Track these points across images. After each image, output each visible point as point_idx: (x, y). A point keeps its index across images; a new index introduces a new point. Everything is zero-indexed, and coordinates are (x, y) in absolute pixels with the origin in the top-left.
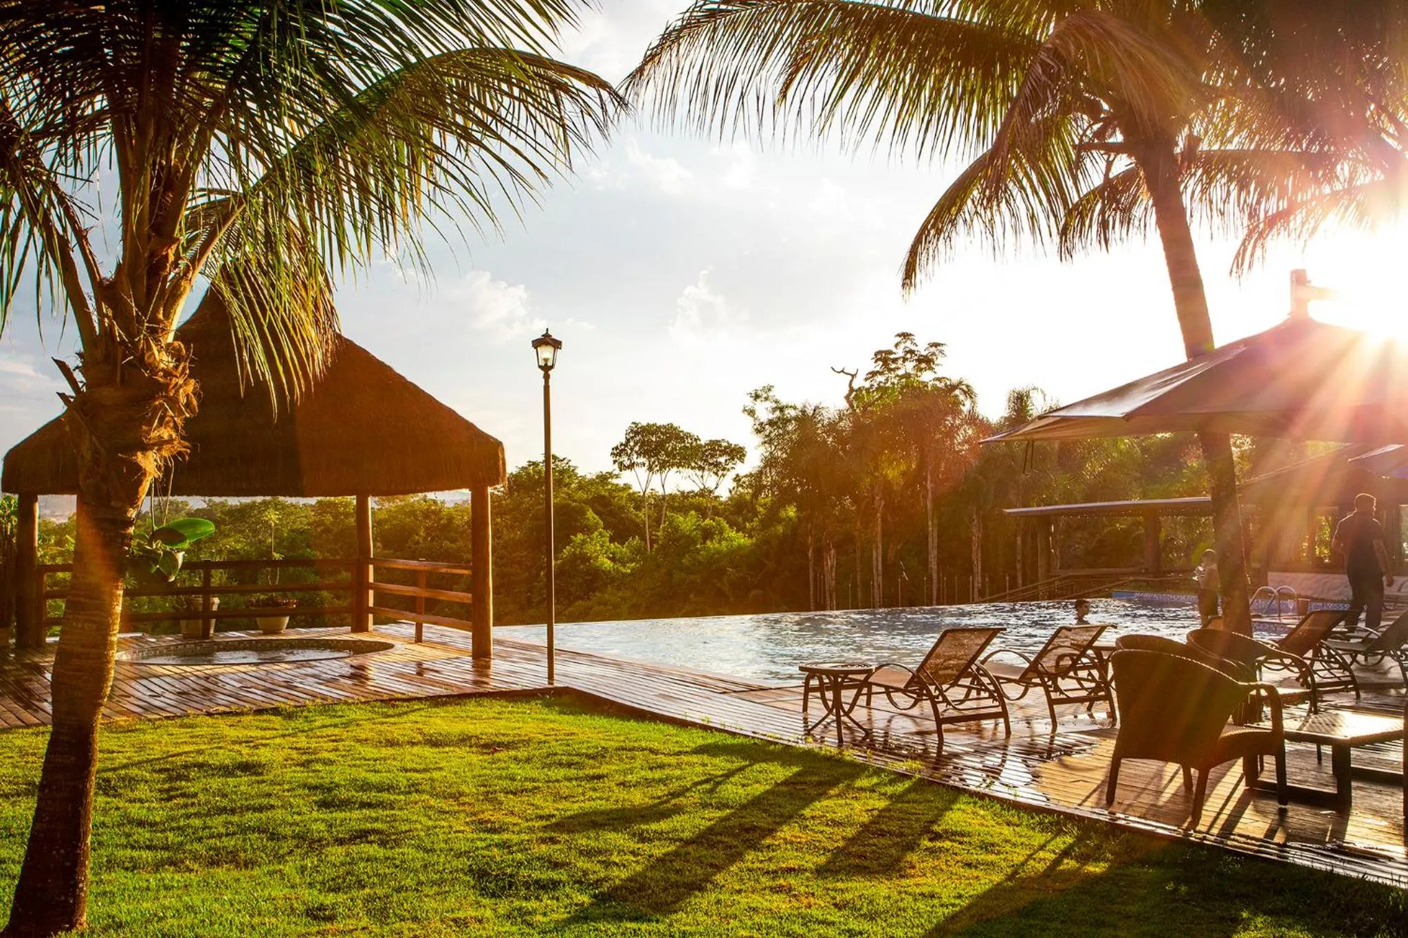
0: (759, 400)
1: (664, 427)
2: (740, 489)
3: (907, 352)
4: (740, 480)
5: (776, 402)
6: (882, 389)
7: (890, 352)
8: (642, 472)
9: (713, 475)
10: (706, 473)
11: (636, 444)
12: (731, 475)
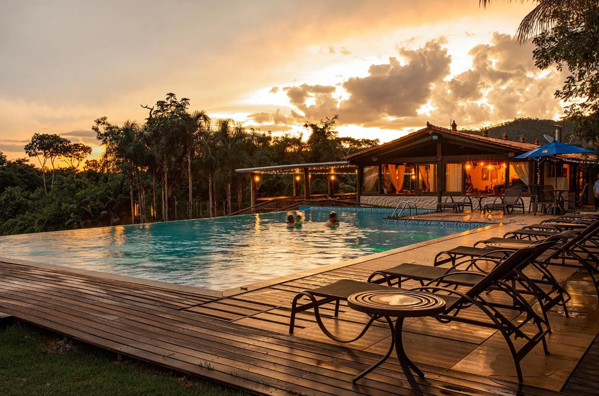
0: (100, 124)
1: (52, 136)
2: (89, 167)
3: (173, 102)
4: (88, 163)
5: (109, 125)
6: (161, 118)
7: (164, 102)
8: (41, 157)
9: (77, 160)
10: (73, 159)
11: (37, 144)
12: (85, 160)
